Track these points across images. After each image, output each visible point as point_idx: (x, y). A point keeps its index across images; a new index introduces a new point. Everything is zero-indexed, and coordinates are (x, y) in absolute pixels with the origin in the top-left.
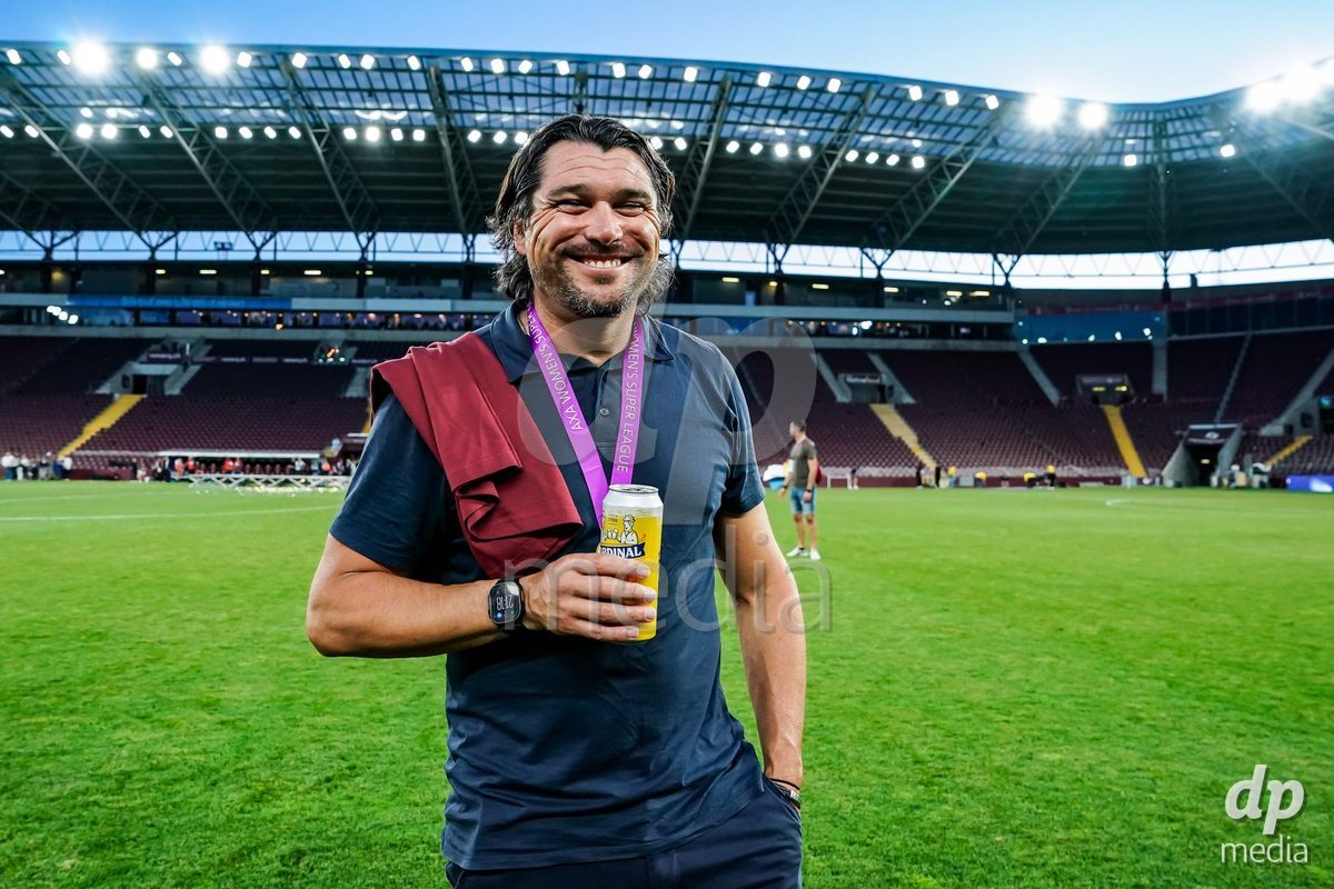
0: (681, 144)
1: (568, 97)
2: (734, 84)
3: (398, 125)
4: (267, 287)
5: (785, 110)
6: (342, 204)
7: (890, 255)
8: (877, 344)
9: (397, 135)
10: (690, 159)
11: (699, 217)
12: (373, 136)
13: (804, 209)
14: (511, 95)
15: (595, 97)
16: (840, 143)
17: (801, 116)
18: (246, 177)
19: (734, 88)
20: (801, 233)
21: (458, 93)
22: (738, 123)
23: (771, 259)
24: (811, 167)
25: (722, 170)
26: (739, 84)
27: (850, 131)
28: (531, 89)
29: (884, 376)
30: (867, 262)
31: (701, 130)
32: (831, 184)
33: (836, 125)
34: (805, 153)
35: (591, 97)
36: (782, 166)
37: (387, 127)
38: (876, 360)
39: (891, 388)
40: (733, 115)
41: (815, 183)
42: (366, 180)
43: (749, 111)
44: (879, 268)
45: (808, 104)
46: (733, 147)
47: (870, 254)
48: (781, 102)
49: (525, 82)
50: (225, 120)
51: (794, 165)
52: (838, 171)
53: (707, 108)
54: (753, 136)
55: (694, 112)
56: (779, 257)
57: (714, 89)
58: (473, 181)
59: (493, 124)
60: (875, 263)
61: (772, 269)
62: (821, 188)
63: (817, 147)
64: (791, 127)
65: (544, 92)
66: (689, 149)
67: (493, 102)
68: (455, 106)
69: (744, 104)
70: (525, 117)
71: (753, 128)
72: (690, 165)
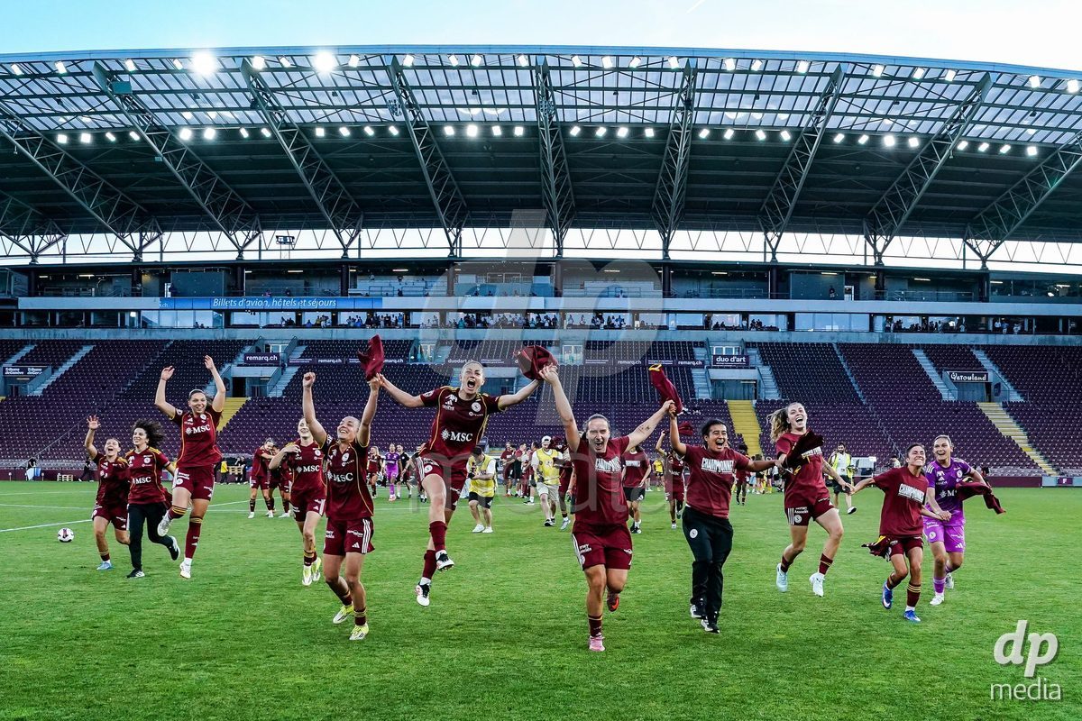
0: (786, 136)
1: (674, 90)
2: (846, 75)
3: (498, 122)
4: (355, 286)
5: (896, 100)
6: (436, 201)
7: (996, 246)
8: (982, 339)
9: (497, 131)
10: (794, 150)
11: (798, 210)
12: (472, 132)
13: (909, 199)
14: (616, 90)
15: (701, 91)
16: (951, 132)
17: (912, 106)
18: (337, 175)
19: (846, 79)
20: (905, 224)
21: (561, 88)
22: (846, 114)
23: (870, 251)
24: (919, 156)
25: (825, 161)
26: (851, 76)
27: (963, 121)
28: (637, 84)
29: (990, 374)
30: (970, 254)
31: (806, 121)
32: (941, 174)
33: (947, 115)
34: (914, 143)
35: (698, 90)
36: (890, 156)
37: (486, 125)
38: (980, 356)
39: (998, 386)
40: (841, 106)
41: (924, 175)
42: (457, 176)
43: (858, 101)
44: (984, 260)
45: (920, 94)
46: (839, 138)
47: (974, 246)
48: (892, 92)
49: (632, 77)
50: (326, 120)
51: (902, 155)
52: (948, 162)
53: (815, 99)
54: (861, 127)
55: (801, 103)
56: (880, 250)
57: (825, 80)
58: (568, 175)
59: (593, 119)
60: (979, 255)
61: (871, 262)
62: (930, 179)
63: (926, 138)
64: (901, 117)
65: (649, 86)
66: (793, 140)
67: (596, 97)
68: (558, 102)
69: (853, 96)
70: (628, 111)
71: (861, 120)
72: (794, 156)
